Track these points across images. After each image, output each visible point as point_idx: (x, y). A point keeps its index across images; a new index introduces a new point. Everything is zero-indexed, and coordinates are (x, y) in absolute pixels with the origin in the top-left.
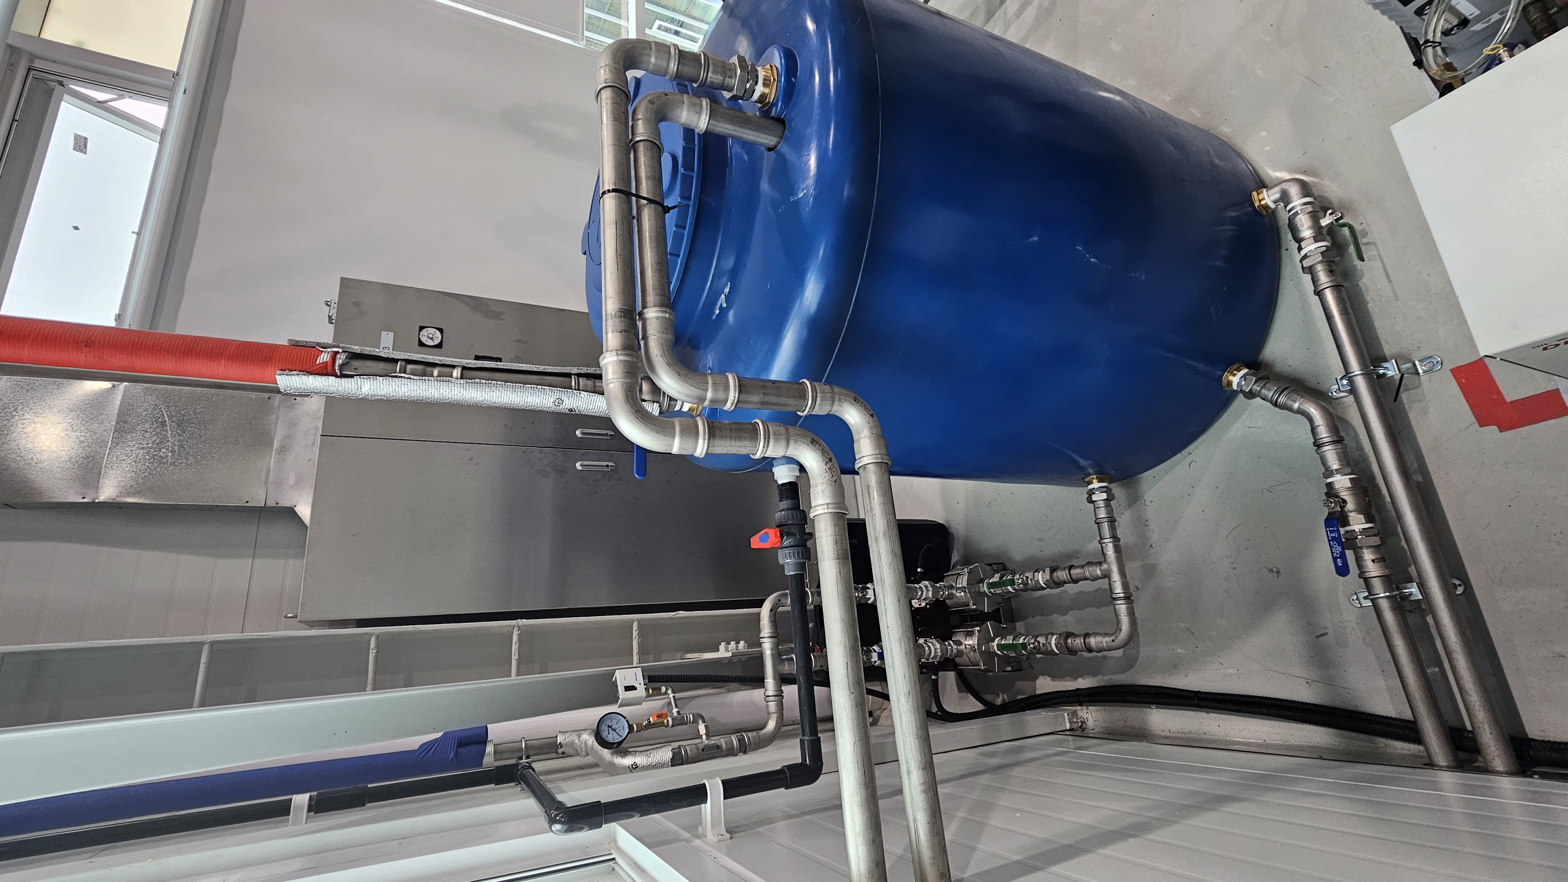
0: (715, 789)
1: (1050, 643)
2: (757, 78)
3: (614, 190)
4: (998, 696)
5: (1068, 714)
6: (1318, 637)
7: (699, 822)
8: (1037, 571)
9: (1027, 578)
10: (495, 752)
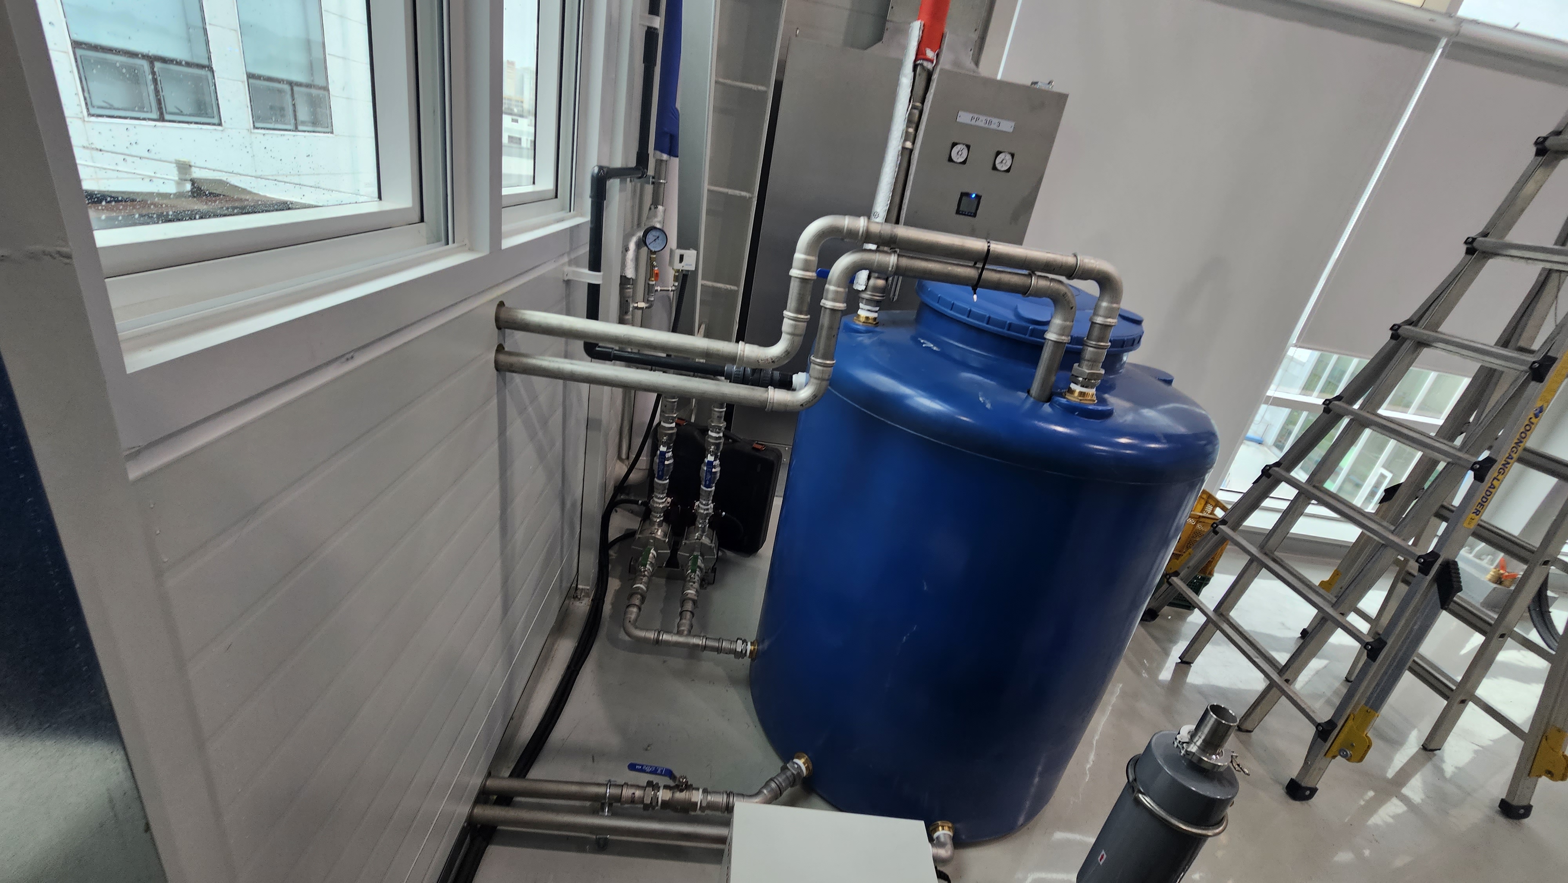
0: (595, 278)
1: (641, 584)
2: (1086, 387)
3: (988, 250)
4: (615, 553)
5: (588, 590)
6: (593, 757)
7: (578, 265)
8: (697, 591)
9: (694, 583)
10: (662, 161)
